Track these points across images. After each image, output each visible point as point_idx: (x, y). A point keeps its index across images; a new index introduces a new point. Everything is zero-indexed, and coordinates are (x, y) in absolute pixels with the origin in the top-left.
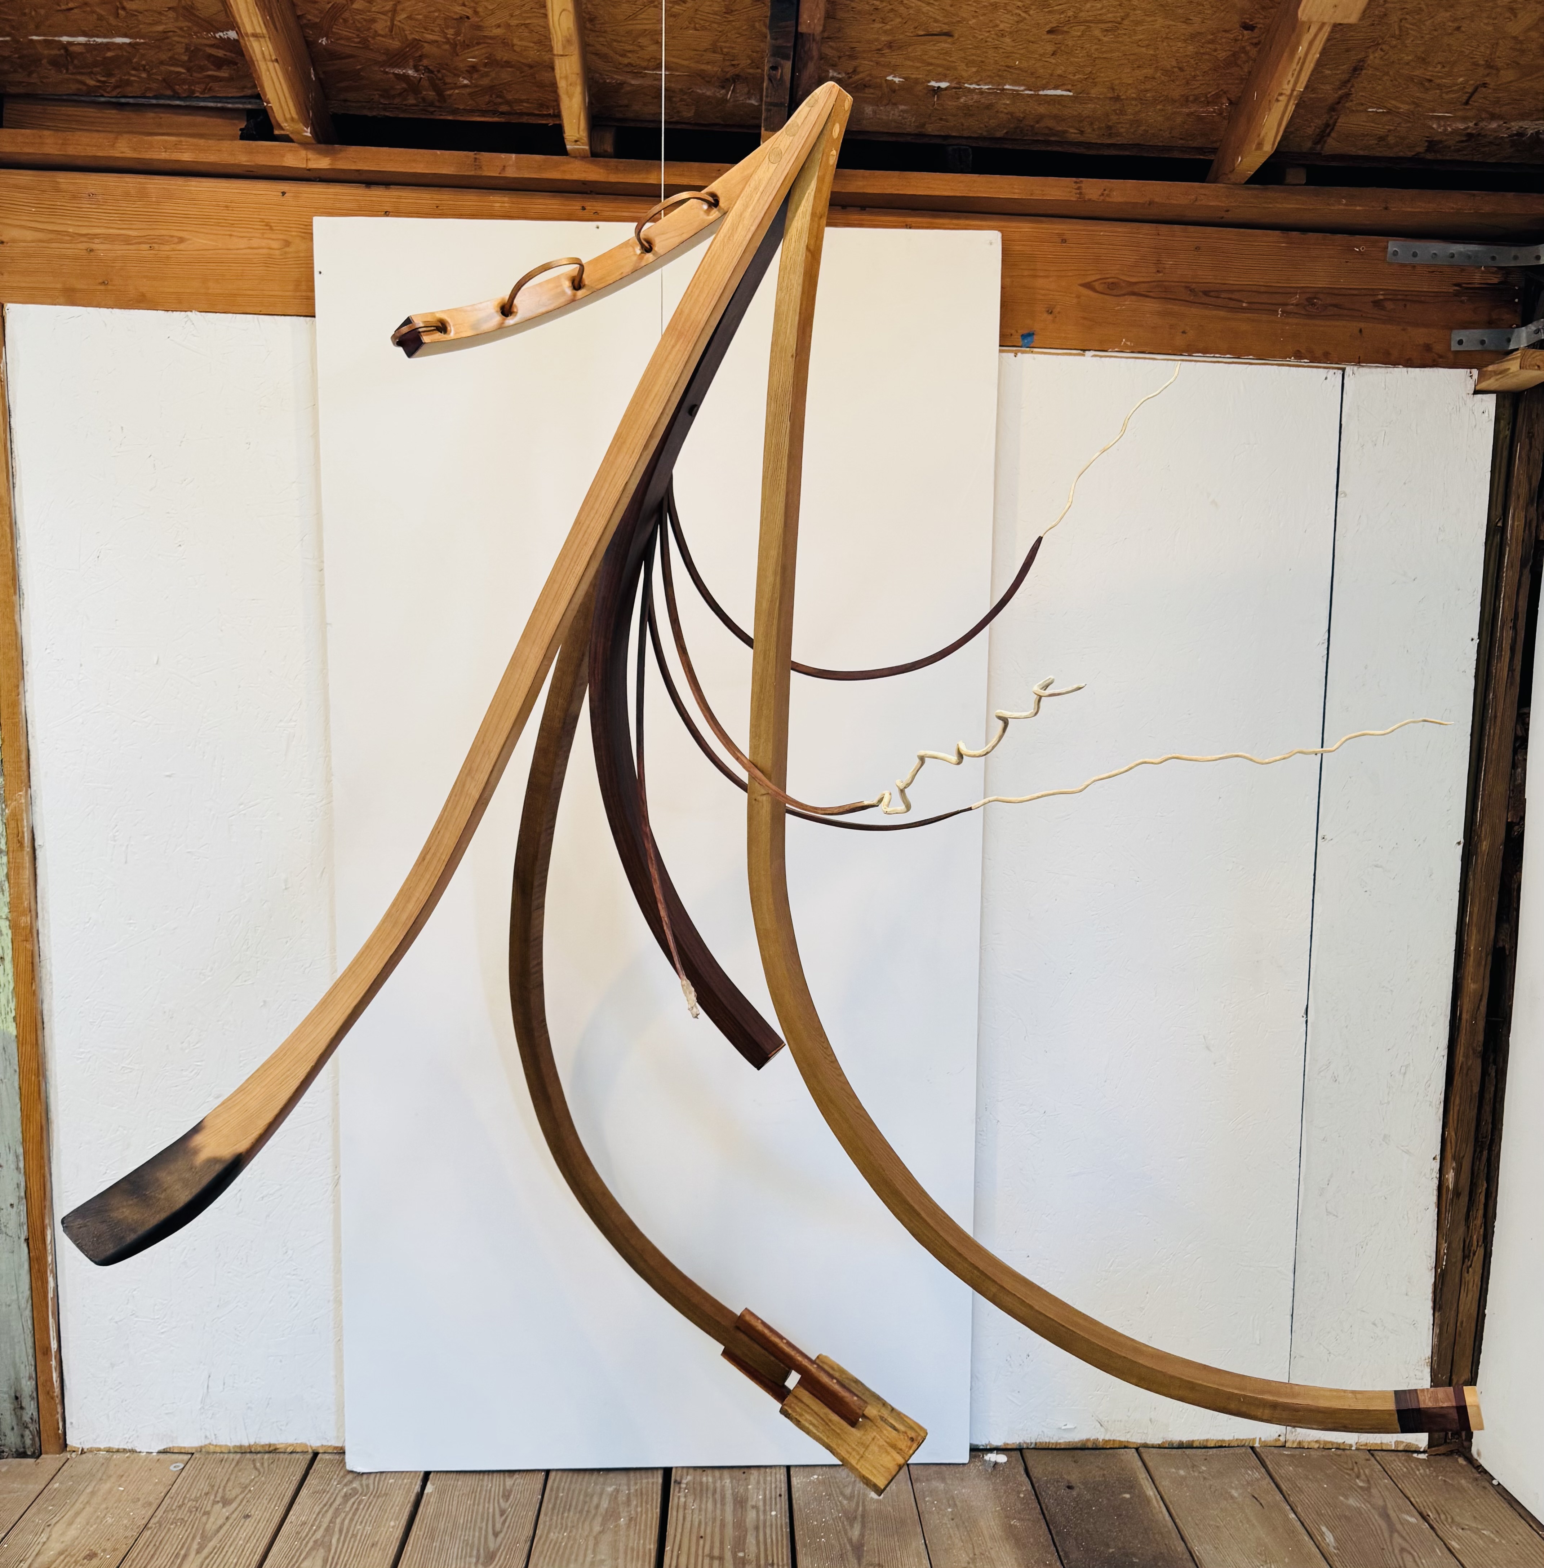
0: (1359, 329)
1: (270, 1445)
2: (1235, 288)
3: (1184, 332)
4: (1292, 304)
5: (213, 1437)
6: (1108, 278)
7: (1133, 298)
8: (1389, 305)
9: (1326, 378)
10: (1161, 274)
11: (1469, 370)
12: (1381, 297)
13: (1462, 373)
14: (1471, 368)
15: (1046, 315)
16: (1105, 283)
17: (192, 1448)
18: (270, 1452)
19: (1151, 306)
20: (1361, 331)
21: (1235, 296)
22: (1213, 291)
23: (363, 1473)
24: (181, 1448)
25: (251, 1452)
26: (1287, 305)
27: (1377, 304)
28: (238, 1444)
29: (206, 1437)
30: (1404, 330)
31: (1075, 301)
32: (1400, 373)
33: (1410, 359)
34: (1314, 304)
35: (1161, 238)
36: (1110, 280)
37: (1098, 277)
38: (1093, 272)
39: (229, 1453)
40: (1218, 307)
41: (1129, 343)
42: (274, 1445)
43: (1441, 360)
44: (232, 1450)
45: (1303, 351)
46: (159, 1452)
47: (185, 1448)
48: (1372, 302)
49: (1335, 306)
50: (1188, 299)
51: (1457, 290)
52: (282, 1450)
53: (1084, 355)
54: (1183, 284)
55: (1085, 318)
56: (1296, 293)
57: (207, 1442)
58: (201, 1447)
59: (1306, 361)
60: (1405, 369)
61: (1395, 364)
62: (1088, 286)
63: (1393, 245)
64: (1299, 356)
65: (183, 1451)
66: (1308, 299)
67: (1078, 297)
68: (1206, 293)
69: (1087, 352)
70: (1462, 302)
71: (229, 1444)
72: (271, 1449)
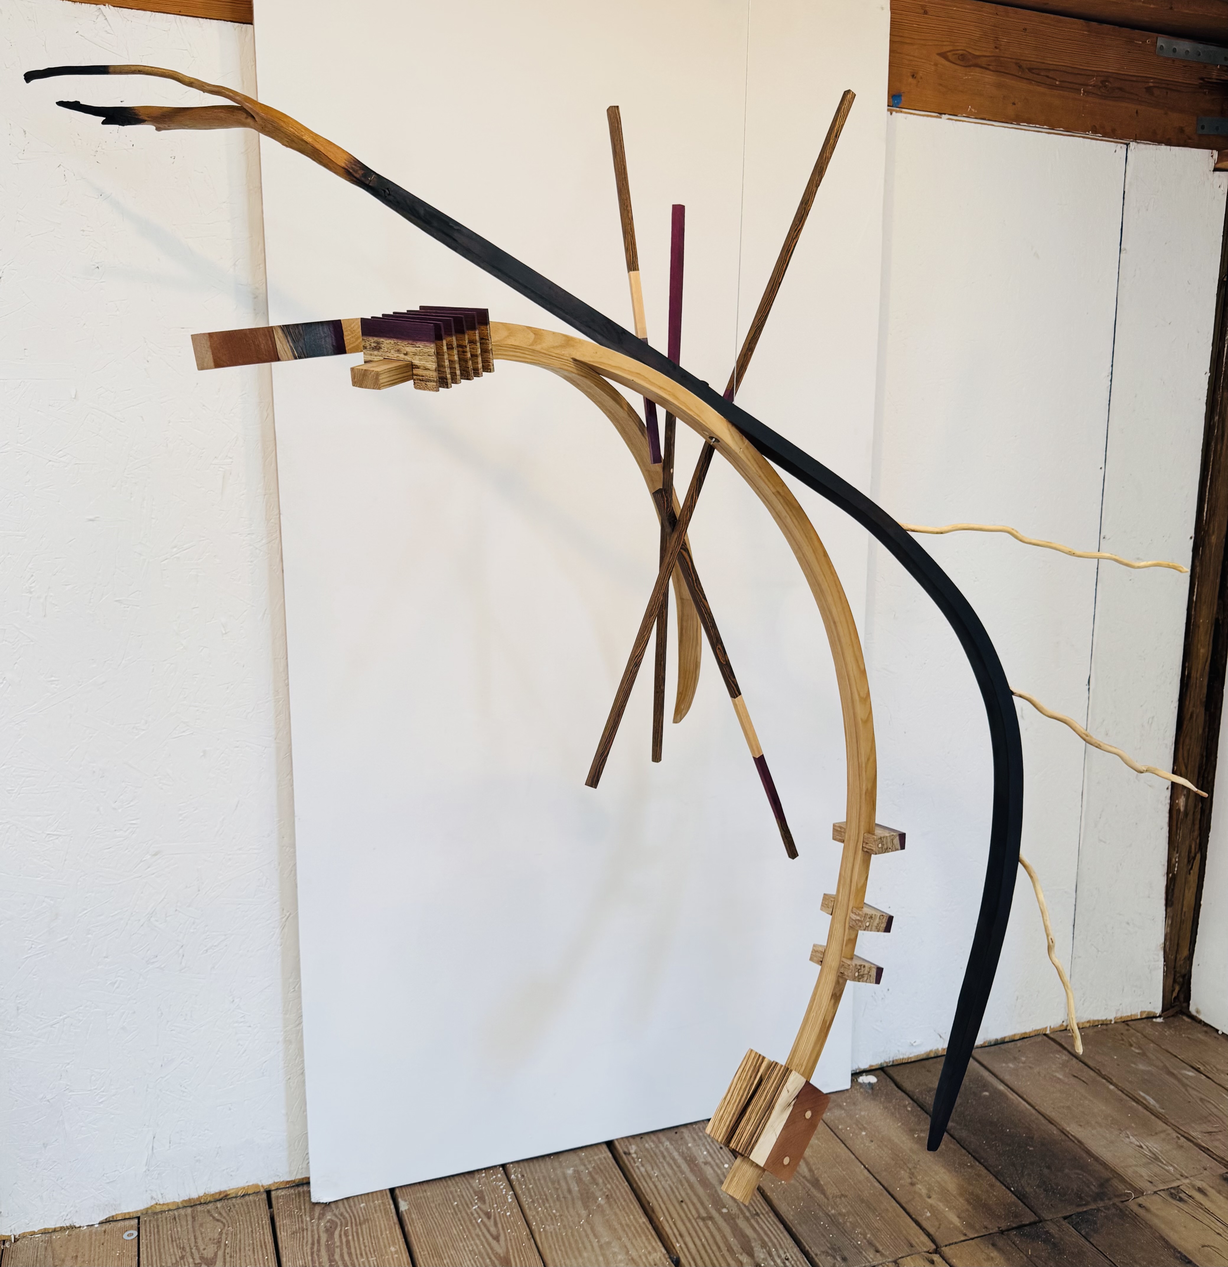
0: (1135, 111)
1: (220, 1193)
2: (1051, 67)
3: (1014, 104)
4: (1091, 85)
5: (160, 1196)
6: (958, 50)
7: (978, 69)
8: (1157, 92)
9: (1115, 151)
10: (997, 50)
11: (1211, 151)
12: (1151, 84)
13: (1206, 152)
14: (1212, 149)
15: (911, 80)
16: (956, 54)
17: (137, 1212)
18: (221, 1200)
19: (989, 77)
20: (1137, 112)
21: (1051, 74)
22: (1036, 69)
23: (330, 1203)
24: (125, 1214)
25: (201, 1204)
26: (1087, 85)
27: (1149, 90)
28: (186, 1198)
29: (152, 1198)
30: (1166, 114)
31: (933, 68)
32: (1164, 149)
33: (1169, 139)
34: (1105, 86)
35: (998, 17)
36: (960, 52)
37: (950, 48)
38: (947, 43)
39: (178, 1208)
40: (1039, 83)
41: (973, 110)
42: (225, 1191)
43: (1190, 141)
44: (181, 1206)
45: (1098, 127)
46: (101, 1223)
47: (129, 1213)
48: (1146, 88)
49: (1120, 89)
50: (1017, 74)
51: (1201, 83)
52: (234, 1195)
53: (941, 118)
54: (1014, 61)
55: (941, 85)
56: (1093, 76)
57: (153, 1203)
58: (147, 1209)
59: (1100, 135)
60: (1169, 147)
61: (1160, 142)
62: (943, 55)
63: (1162, 41)
64: (1095, 131)
65: (127, 1217)
66: (1102, 82)
67: (936, 65)
68: (1030, 70)
69: (943, 115)
70: (1205, 93)
71: (177, 1200)
72: (222, 1195)
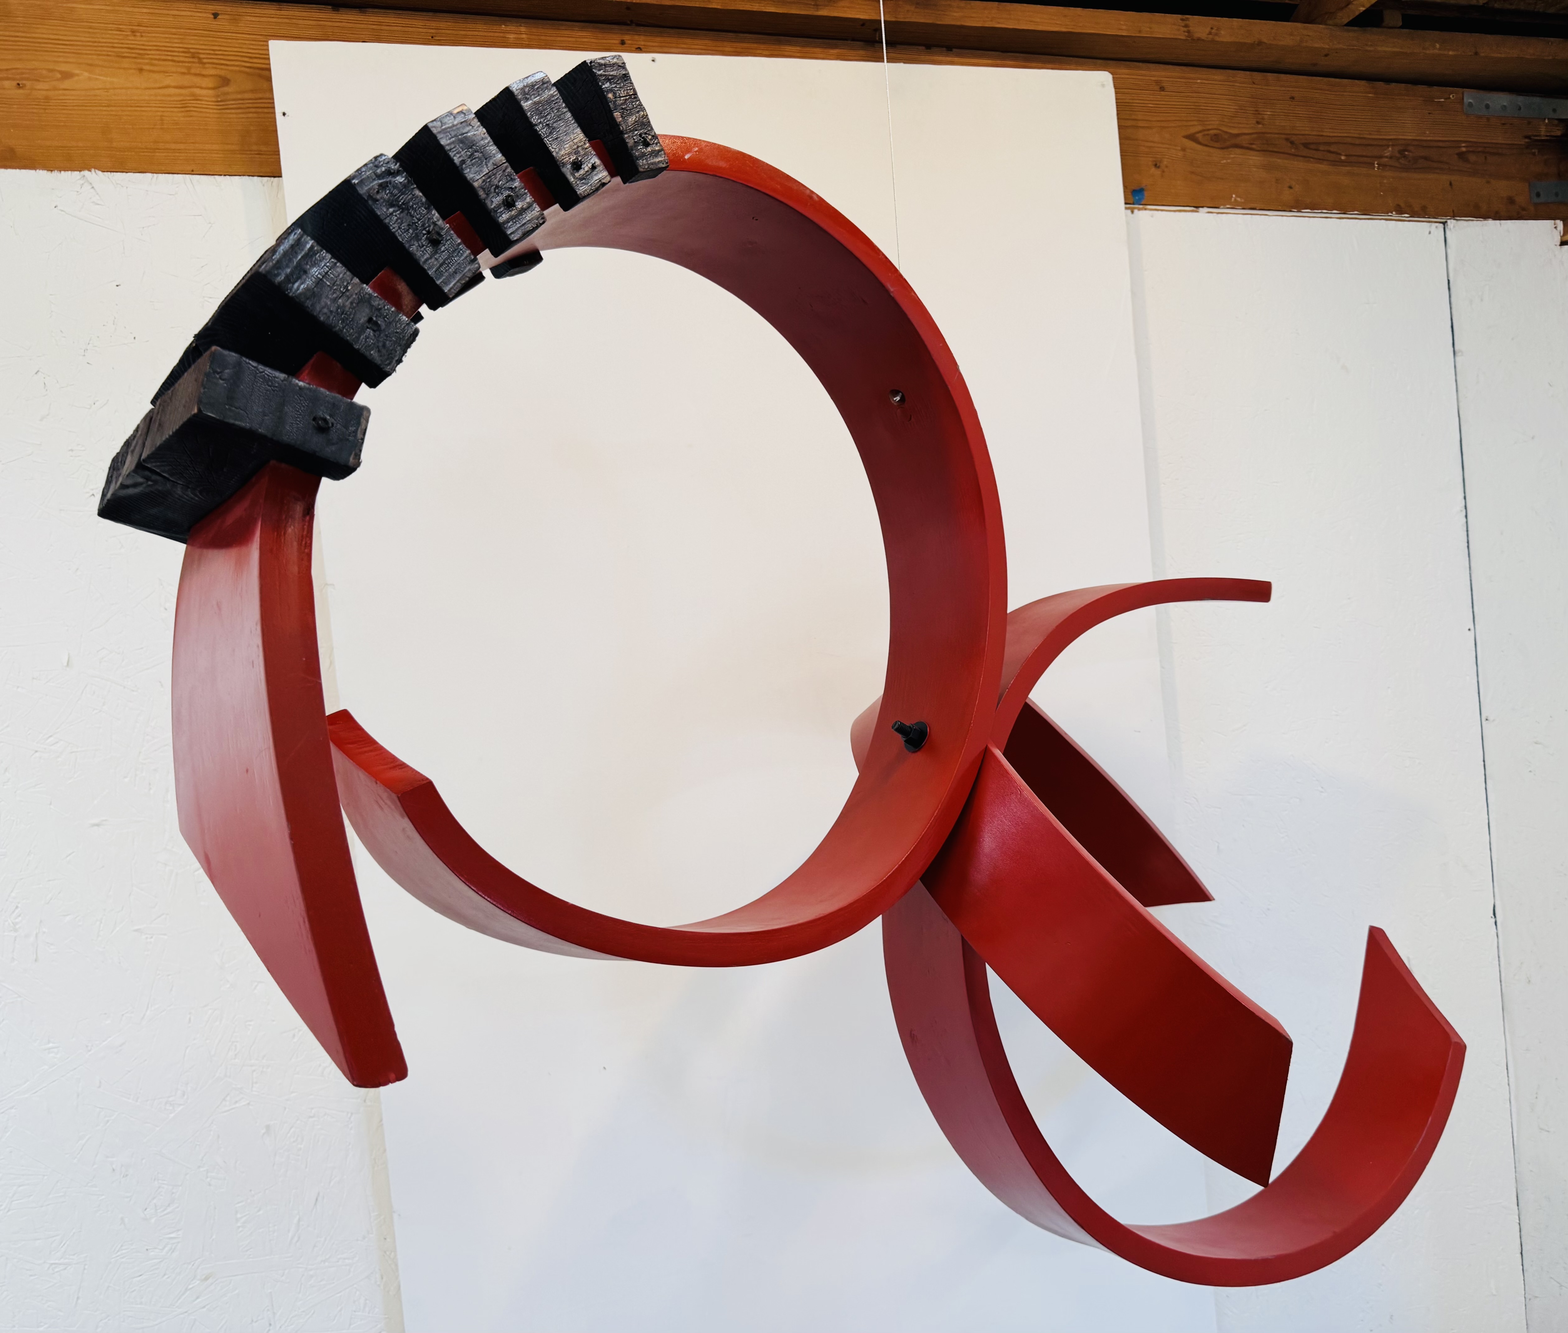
0: (1448, 183)
2: (1333, 140)
3: (1290, 187)
4: (1387, 157)
6: (1209, 130)
7: (1238, 151)
8: (1472, 158)
9: (1430, 233)
10: (1260, 126)
11: (1553, 221)
12: (1464, 149)
13: (1548, 224)
15: (1153, 170)
16: (1208, 135)
19: (1254, 159)
20: (1451, 184)
21: (1333, 148)
22: (1313, 143)
26: (1381, 157)
27: (1461, 155)
30: (1488, 182)
31: (1180, 154)
32: (1492, 226)
33: (1497, 213)
34: (1405, 157)
35: (1255, 86)
36: (1212, 132)
37: (1200, 128)
38: (1195, 123)
40: (1320, 160)
41: (1239, 199)
43: (1524, 212)
45: (1402, 205)
48: (1458, 154)
49: (1426, 158)
50: (1290, 152)
51: (1527, 142)
53: (1198, 212)
54: (1283, 136)
55: (1192, 173)
56: (1388, 146)
59: (1408, 216)
60: (1498, 222)
61: (1485, 217)
62: (1191, 137)
63: (1469, 97)
64: (1400, 211)
66: (1400, 152)
67: (1184, 150)
68: (1306, 145)
69: (1201, 209)
70: (1534, 154)
